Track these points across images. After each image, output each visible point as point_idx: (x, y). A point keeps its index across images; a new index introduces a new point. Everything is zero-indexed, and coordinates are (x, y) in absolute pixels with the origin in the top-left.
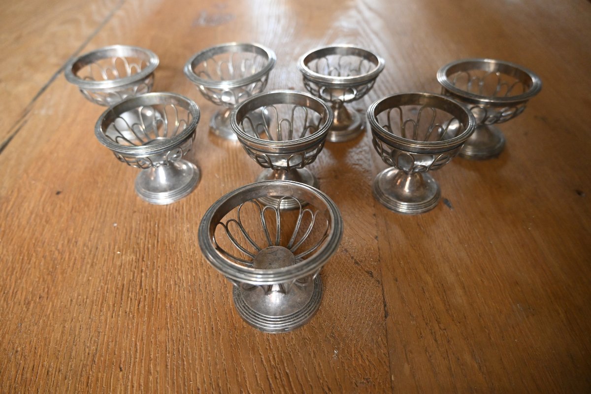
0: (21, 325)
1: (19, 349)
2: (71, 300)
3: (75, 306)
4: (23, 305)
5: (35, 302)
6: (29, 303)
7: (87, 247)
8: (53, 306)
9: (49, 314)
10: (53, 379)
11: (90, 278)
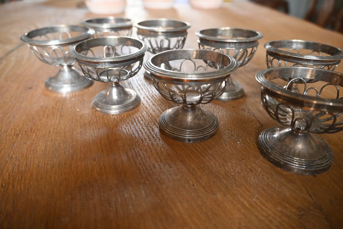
0: (13, 145)
1: (14, 156)
2: (49, 132)
3: (52, 134)
4: (13, 135)
5: (22, 134)
6: (18, 135)
7: (56, 109)
8: (36, 135)
9: (34, 139)
10: (43, 169)
11: (61, 122)
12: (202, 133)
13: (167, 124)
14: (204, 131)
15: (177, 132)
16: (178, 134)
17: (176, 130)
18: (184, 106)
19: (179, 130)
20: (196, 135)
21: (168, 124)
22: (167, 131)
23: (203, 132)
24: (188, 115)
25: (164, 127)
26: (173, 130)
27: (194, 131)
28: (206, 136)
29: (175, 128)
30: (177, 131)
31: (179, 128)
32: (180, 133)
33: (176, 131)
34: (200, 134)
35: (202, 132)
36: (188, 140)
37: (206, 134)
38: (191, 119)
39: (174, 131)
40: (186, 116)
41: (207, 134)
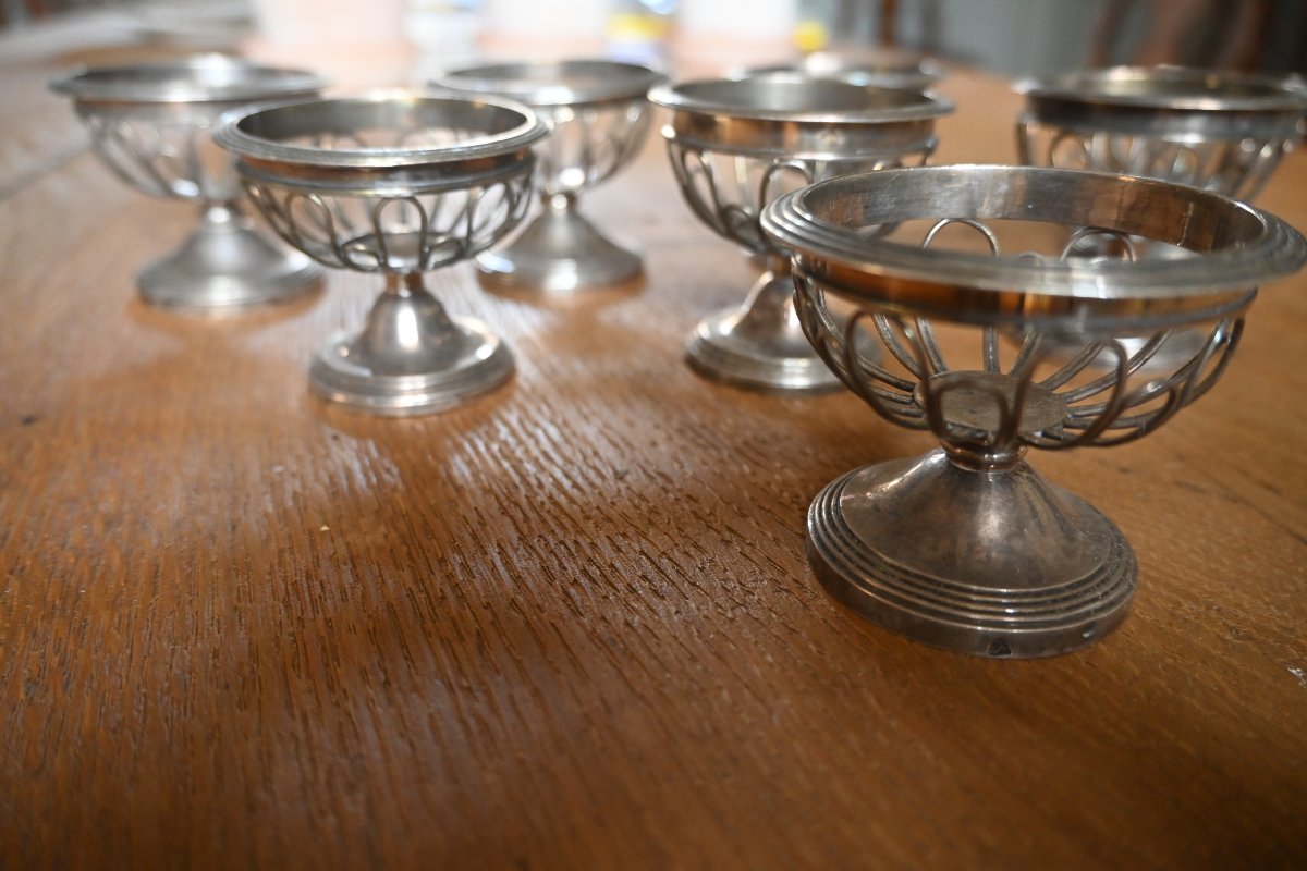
12: (1068, 609)
13: (864, 547)
14: (1075, 596)
15: (931, 595)
16: (935, 607)
17: (921, 587)
18: (957, 458)
19: (939, 584)
20: (1038, 619)
21: (871, 553)
22: (870, 588)
23: (1075, 602)
24: (981, 507)
25: (851, 566)
26: (906, 587)
27: (1026, 595)
28: (1088, 627)
29: (917, 576)
30: (926, 589)
31: (938, 574)
32: (949, 601)
33: (922, 593)
34: (1062, 611)
35: (1067, 604)
36: (994, 644)
37: (1088, 614)
38: (1001, 526)
39: (908, 593)
40: (971, 508)
41: (1097, 611)
